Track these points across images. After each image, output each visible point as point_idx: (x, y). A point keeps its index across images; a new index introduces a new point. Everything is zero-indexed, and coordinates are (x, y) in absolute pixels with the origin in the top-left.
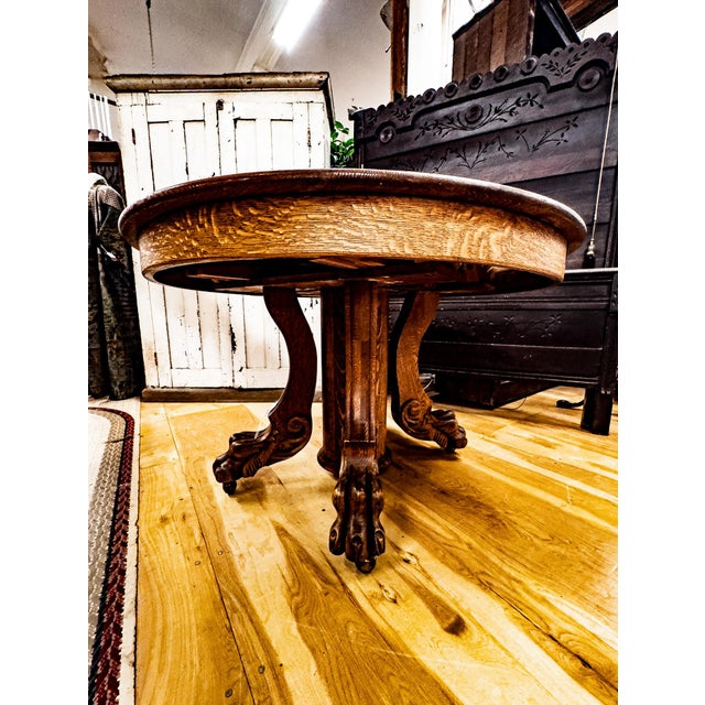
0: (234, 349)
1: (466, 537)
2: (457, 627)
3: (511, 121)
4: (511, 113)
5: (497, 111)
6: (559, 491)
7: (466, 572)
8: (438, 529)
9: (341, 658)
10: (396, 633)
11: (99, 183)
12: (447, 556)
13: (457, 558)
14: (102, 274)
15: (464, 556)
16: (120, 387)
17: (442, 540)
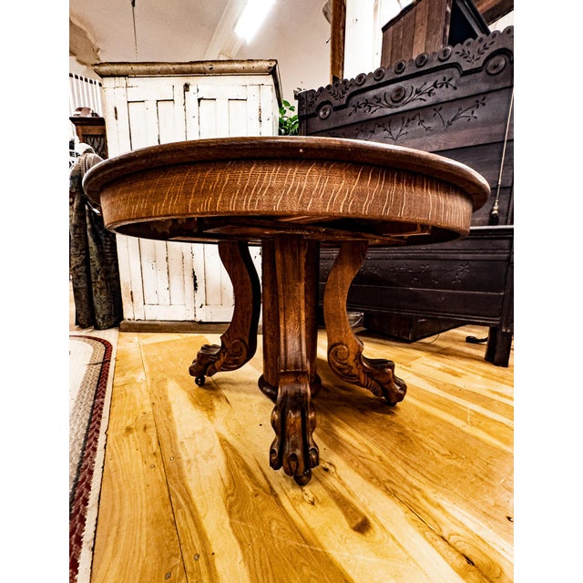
0: (196, 289)
1: (377, 451)
2: (363, 527)
3: (430, 100)
4: (429, 94)
5: (417, 92)
6: (461, 414)
7: (375, 480)
8: (355, 443)
9: (263, 550)
10: (311, 530)
11: (88, 151)
12: (361, 466)
13: (368, 468)
14: (89, 226)
15: (374, 467)
16: (103, 319)
17: (357, 453)
